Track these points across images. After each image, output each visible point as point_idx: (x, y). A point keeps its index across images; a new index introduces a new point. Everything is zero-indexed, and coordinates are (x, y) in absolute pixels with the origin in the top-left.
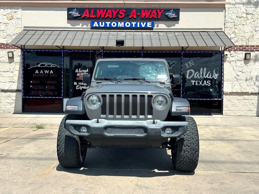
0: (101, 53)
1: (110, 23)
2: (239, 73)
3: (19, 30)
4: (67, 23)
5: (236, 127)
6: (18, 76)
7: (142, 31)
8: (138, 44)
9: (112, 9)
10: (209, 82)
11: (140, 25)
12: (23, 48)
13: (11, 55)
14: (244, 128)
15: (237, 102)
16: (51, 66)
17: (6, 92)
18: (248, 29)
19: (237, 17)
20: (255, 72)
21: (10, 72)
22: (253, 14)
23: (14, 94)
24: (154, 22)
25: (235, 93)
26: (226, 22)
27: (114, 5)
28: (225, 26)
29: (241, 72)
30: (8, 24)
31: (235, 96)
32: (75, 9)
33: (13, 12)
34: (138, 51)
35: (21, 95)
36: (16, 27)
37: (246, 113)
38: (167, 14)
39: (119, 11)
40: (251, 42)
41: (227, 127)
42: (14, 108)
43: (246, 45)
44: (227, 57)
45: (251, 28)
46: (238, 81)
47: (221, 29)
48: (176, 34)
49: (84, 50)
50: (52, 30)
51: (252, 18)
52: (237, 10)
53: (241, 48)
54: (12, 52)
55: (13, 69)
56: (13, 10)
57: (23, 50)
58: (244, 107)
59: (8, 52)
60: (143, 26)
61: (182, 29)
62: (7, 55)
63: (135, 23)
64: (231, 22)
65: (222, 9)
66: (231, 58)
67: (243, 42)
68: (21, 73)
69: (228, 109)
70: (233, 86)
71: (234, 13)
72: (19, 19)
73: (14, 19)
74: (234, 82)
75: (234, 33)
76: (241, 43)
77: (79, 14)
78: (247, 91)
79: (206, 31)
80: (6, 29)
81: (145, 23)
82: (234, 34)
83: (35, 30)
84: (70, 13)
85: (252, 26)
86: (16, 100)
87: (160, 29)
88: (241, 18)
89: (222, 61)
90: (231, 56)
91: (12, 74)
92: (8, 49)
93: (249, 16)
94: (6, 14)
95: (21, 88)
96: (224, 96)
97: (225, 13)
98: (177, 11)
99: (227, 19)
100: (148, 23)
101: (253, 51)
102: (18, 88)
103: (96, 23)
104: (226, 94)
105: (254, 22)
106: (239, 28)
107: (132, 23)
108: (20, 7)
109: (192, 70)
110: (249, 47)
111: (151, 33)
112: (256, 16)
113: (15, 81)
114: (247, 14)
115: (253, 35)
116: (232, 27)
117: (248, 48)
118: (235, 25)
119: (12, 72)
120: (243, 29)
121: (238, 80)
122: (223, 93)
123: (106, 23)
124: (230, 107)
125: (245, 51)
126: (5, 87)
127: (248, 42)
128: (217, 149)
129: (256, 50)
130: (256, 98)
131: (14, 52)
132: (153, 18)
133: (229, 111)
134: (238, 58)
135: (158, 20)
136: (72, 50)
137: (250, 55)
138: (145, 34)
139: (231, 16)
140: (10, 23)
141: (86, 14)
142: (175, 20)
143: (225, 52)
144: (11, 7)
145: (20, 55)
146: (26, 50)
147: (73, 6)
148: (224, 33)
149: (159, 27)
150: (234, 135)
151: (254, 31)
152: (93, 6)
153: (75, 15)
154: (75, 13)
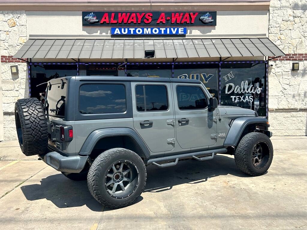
1: (134, 29)
2: (286, 87)
3: (24, 40)
4: (83, 31)
5: (288, 151)
6: (24, 95)
7: (173, 39)
8: (171, 55)
9: (136, 13)
10: (251, 97)
11: (170, 31)
12: (29, 61)
13: (14, 70)
14: (299, 152)
15: (283, 119)
17: (10, 115)
18: (295, 34)
19: (283, 20)
20: (304, 85)
21: (14, 91)
22: (301, 17)
25: (282, 109)
26: (270, 27)
27: (138, 8)
28: (270, 32)
29: (289, 85)
30: (10, 32)
31: (282, 113)
32: (92, 13)
33: (15, 17)
34: (168, 62)
36: (20, 36)
37: (294, 133)
38: (202, 18)
39: (145, 15)
40: (299, 50)
41: (278, 151)
43: (294, 54)
44: (272, 68)
45: (300, 34)
47: (265, 35)
48: (214, 41)
49: (104, 63)
50: (64, 39)
51: (301, 22)
52: (283, 12)
53: (288, 57)
54: (16, 67)
55: (18, 87)
56: (16, 16)
57: (29, 64)
58: (291, 125)
59: (11, 67)
60: (174, 32)
61: (219, 35)
62: (10, 70)
63: (165, 29)
64: (276, 27)
65: (266, 11)
66: (276, 68)
67: (290, 50)
68: (28, 92)
69: (273, 128)
70: (279, 102)
71: (279, 16)
72: (22, 25)
73: (16, 26)
74: (280, 96)
75: (280, 39)
76: (288, 51)
77: (97, 19)
78: (295, 107)
79: (248, 38)
80: (7, 38)
81: (176, 29)
82: (279, 41)
83: (44, 39)
84: (86, 17)
85: (300, 31)
87: (194, 36)
88: (288, 21)
89: (266, 72)
90: (276, 67)
92: (11, 63)
93: (297, 20)
94: (7, 19)
96: (269, 113)
97: (269, 16)
98: (213, 15)
99: (272, 24)
100: (180, 29)
101: (301, 60)
103: (117, 29)
104: (271, 112)
105: (303, 26)
106: (285, 33)
107: (161, 29)
108: (24, 11)
109: (232, 84)
110: (298, 56)
111: (184, 41)
112: (305, 19)
114: (294, 17)
115: (302, 42)
116: (277, 32)
117: (296, 57)
118: (280, 31)
119: (17, 91)
120: (290, 35)
121: (284, 94)
122: (268, 110)
123: (130, 29)
124: (275, 126)
125: (293, 60)
126: (9, 109)
127: (296, 50)
128: (288, 188)
129: (305, 60)
130: (306, 115)
131: (18, 65)
132: (186, 23)
133: (276, 131)
134: (285, 69)
135: (191, 24)
136: (90, 63)
137: (299, 65)
138: (177, 42)
139: (275, 20)
140: (12, 31)
141: (105, 19)
142: (212, 25)
143: (270, 62)
144: (12, 11)
145: (27, 70)
146: (33, 63)
147: (89, 9)
148: (269, 39)
149: (193, 34)
150: (294, 163)
151: (302, 37)
152: (113, 10)
153: (92, 20)
154: (92, 18)
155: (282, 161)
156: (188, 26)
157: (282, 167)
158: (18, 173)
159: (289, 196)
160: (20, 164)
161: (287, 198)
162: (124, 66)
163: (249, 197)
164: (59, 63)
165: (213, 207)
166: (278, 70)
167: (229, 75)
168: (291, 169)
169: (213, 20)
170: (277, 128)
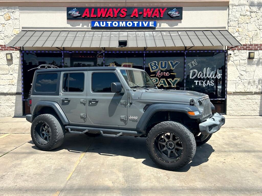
0: (103, 53)
1: (111, 22)
2: (243, 73)
3: (18, 31)
4: (67, 24)
5: (243, 129)
6: (17, 78)
7: (145, 31)
8: (141, 45)
9: (113, 8)
10: (212, 82)
11: (142, 24)
12: (22, 49)
13: (9, 57)
14: (251, 130)
15: (240, 101)
16: (51, 68)
17: (5, 95)
18: (252, 27)
19: (241, 15)
20: (259, 72)
21: (9, 74)
22: (257, 12)
23: (14, 97)
24: (157, 21)
25: (239, 92)
26: (229, 20)
27: (115, 4)
28: (229, 25)
29: (245, 72)
30: (6, 24)
31: (239, 96)
32: (75, 8)
33: (10, 12)
34: (141, 51)
35: (21, 98)
36: (14, 28)
37: (249, 113)
38: (170, 12)
39: (120, 10)
40: (255, 41)
41: (233, 129)
42: (14, 112)
43: (250, 44)
44: (231, 57)
45: (255, 27)
46: (242, 80)
47: (225, 28)
48: (180, 33)
49: (85, 51)
50: (51, 31)
51: (256, 16)
52: (241, 8)
53: (245, 47)
54: (11, 54)
55: (12, 72)
56: (10, 10)
57: (22, 52)
58: (247, 106)
59: (7, 54)
60: (145, 25)
61: (185, 28)
62: (6, 57)
63: (137, 22)
64: (235, 21)
65: (226, 7)
66: (234, 57)
67: (247, 40)
68: (21, 75)
69: (231, 109)
70: (236, 86)
71: (237, 11)
72: (16, 19)
73: (11, 19)
74: (238, 81)
75: (238, 31)
76: (245, 42)
77: (79, 14)
78: (251, 90)
79: (210, 30)
80: (3, 30)
81: (147, 22)
82: (237, 33)
83: (34, 31)
84: (70, 12)
85: (256, 24)
86: (16, 103)
87: (163, 28)
88: (245, 16)
89: (225, 60)
91: (11, 77)
92: (6, 51)
93: (253, 15)
94: (3, 14)
95: (21, 90)
96: (228, 96)
97: (229, 11)
98: (180, 10)
99: (231, 18)
100: (150, 22)
101: (256, 50)
102: (18, 91)
103: (97, 22)
104: (229, 94)
105: (258, 20)
106: (242, 26)
107: (134, 22)
108: (18, 7)
109: (195, 70)
110: (253, 46)
111: (154, 32)
112: (260, 14)
113: (15, 84)
114: (251, 12)
115: (257, 34)
116: (236, 25)
117: (252, 47)
118: (238, 24)
119: (11, 75)
120: (247, 28)
122: (227, 93)
123: (107, 22)
124: (233, 107)
125: (249, 50)
126: (4, 90)
127: (252, 41)
128: (236, 161)
129: (260, 49)
130: (260, 97)
131: (12, 53)
132: (156, 17)
133: (233, 111)
134: (242, 57)
135: (161, 19)
136: (73, 51)
137: (254, 54)
138: (148, 33)
139: (234, 14)
140: (7, 23)
141: (86, 13)
142: (178, 19)
143: (229, 51)
144: (8, 7)
145: (19, 57)
146: (25, 51)
147: (73, 5)
148: (228, 31)
149: (162, 27)
150: (245, 140)
151: (258, 30)
152: (93, 5)
153: (75, 14)
154: (75, 13)
155: (235, 138)
156: (158, 20)
157: (234, 143)
158: (5, 145)
159: (236, 169)
160: (10, 137)
161: (234, 171)
162: (102, 54)
163: (200, 169)
164: (47, 51)
165: (165, 178)
166: (235, 58)
167: (193, 62)
168: (242, 145)
169: (179, 15)
170: (234, 108)
